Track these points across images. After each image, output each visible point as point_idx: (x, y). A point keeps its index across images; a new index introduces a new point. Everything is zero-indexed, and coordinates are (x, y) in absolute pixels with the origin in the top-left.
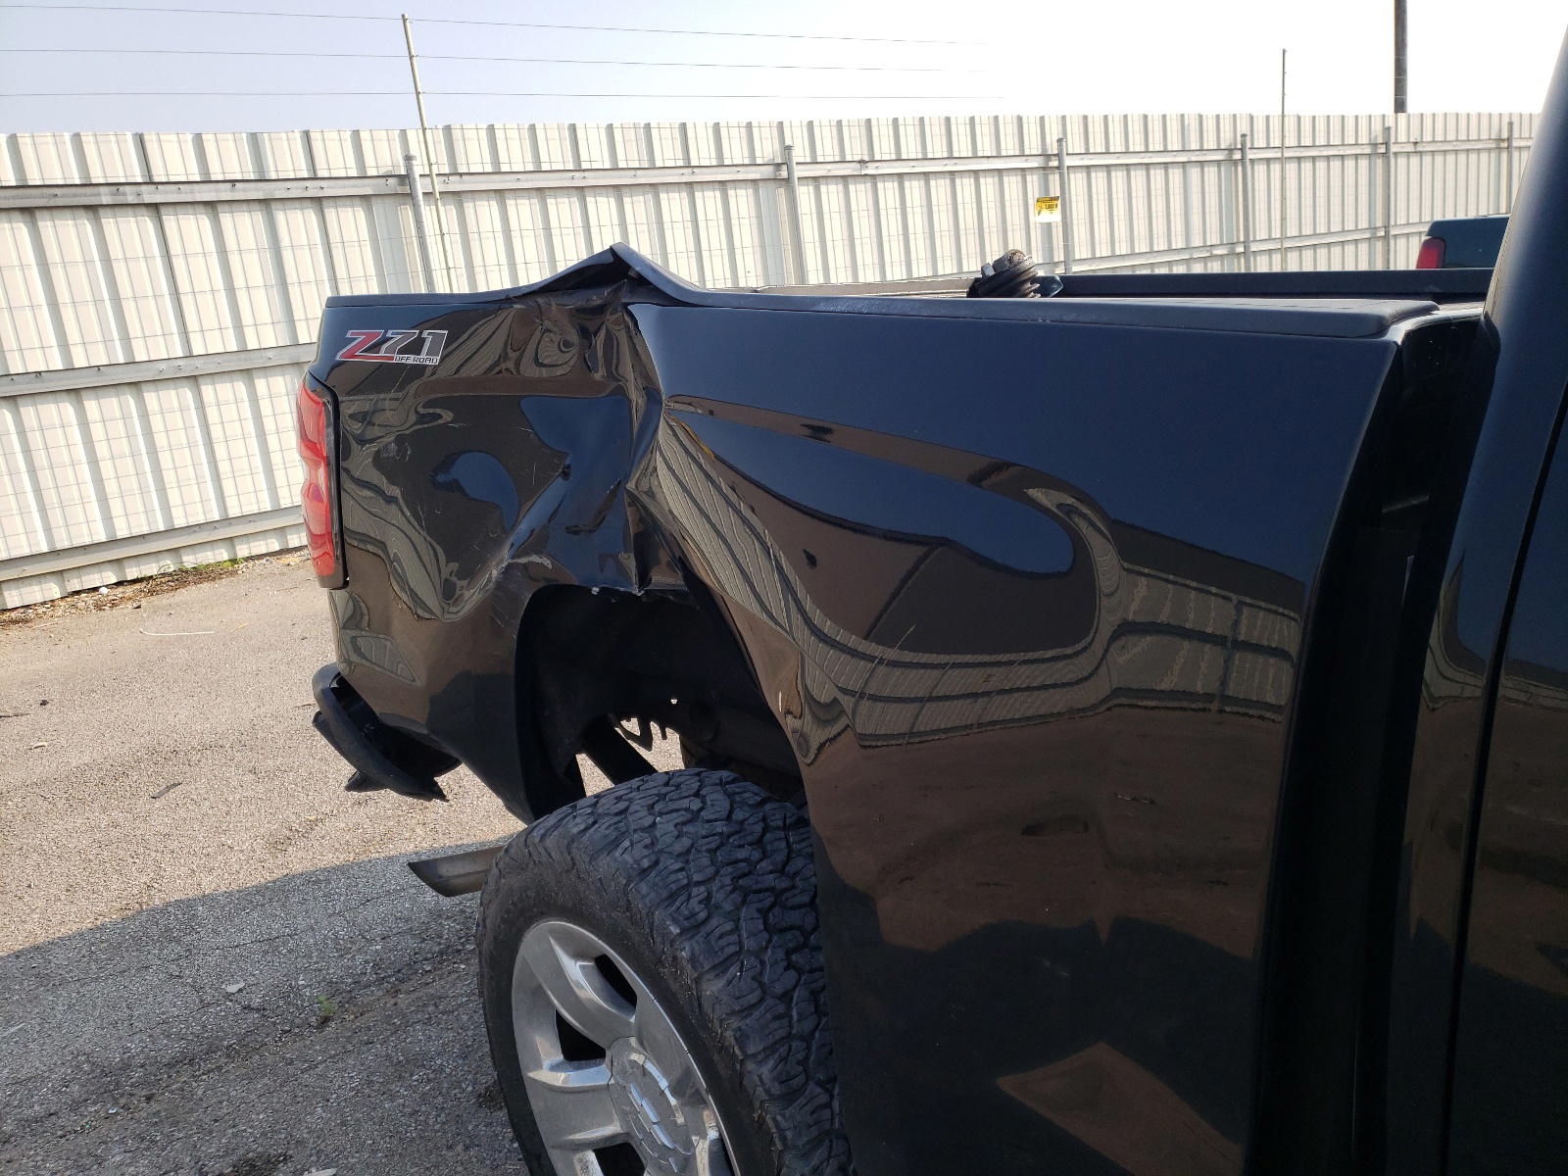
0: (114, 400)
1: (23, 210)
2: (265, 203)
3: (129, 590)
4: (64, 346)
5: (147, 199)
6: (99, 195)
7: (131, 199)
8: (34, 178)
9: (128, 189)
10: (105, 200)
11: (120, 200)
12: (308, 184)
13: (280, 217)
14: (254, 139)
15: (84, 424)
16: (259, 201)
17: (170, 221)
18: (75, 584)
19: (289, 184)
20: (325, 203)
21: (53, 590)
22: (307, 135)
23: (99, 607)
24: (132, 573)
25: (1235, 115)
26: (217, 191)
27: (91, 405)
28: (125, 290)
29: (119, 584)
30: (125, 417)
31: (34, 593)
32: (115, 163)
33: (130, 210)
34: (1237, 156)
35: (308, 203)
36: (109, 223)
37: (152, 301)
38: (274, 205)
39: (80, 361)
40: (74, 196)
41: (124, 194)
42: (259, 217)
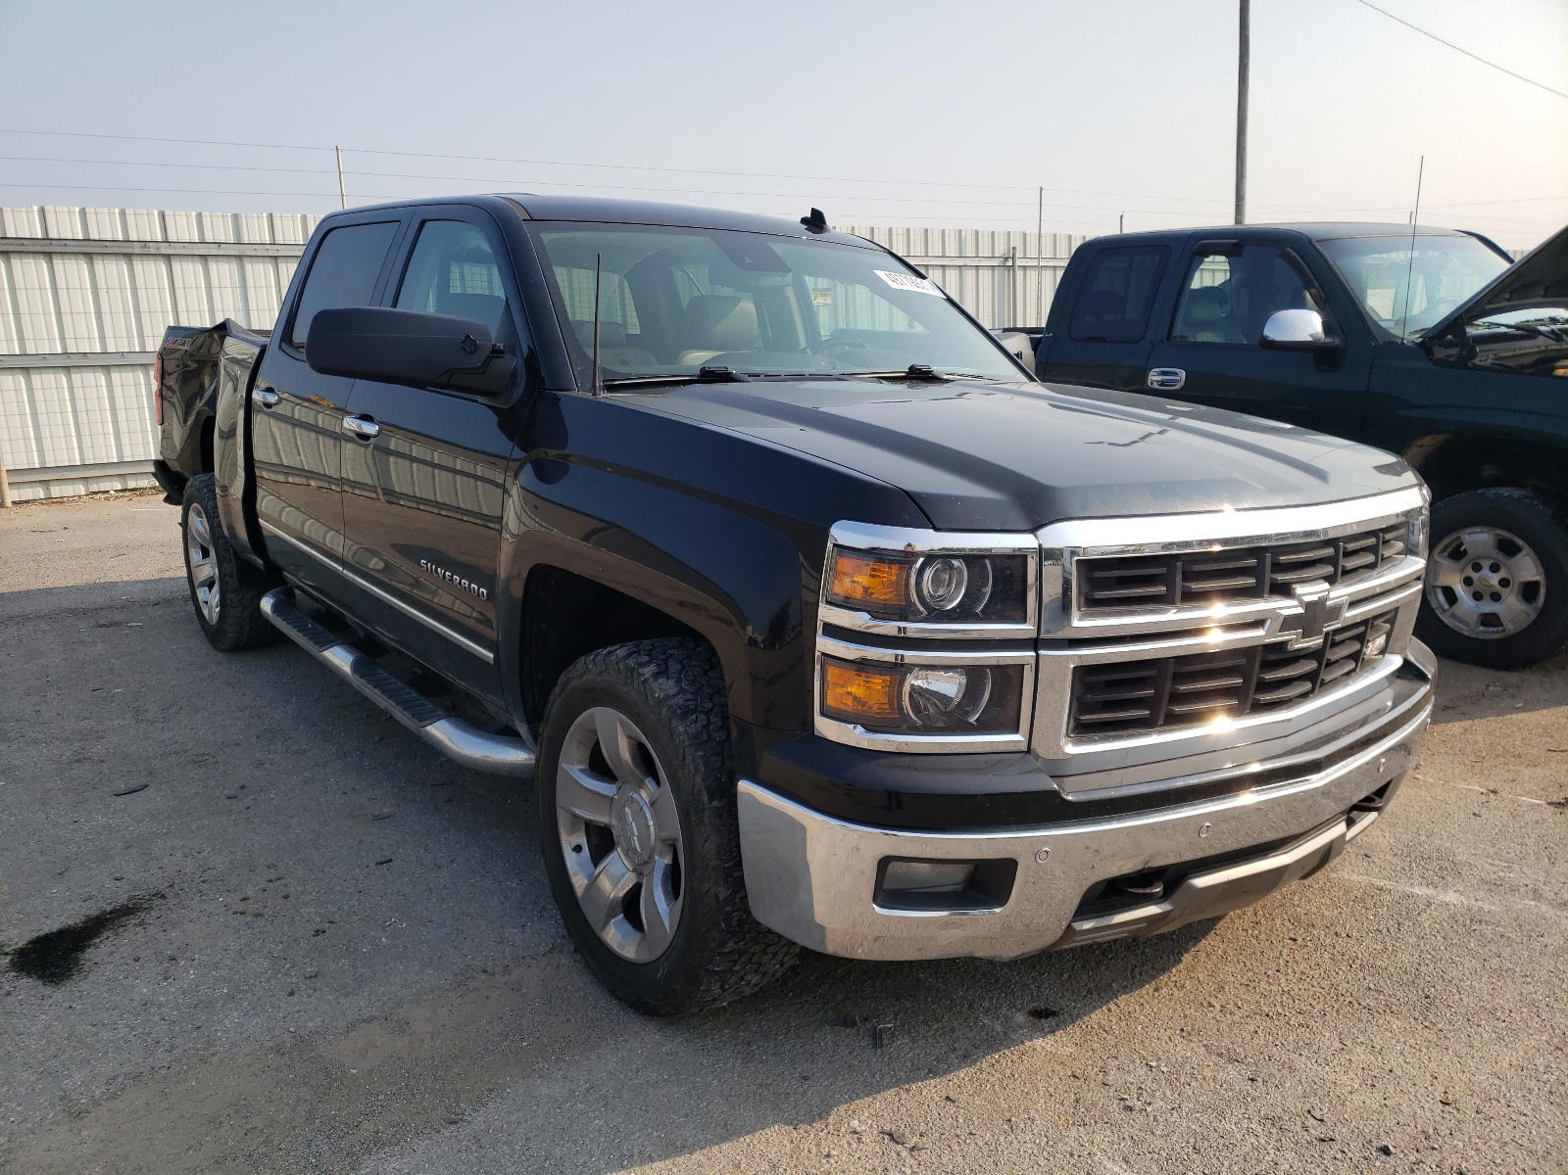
0: (131, 374)
1: (85, 254)
2: (239, 257)
3: (128, 494)
4: (102, 338)
5: (164, 251)
6: (133, 247)
7: (153, 251)
8: (94, 235)
9: (151, 244)
10: (137, 251)
11: (146, 251)
12: (269, 247)
13: (248, 267)
14: (236, 218)
15: (110, 386)
16: (235, 256)
17: (176, 265)
18: (94, 487)
19: (257, 247)
20: (279, 260)
21: (81, 489)
22: (271, 217)
23: (107, 499)
24: (131, 484)
25: (1009, 233)
26: (208, 249)
27: (116, 376)
28: (144, 307)
29: (121, 491)
30: (137, 385)
31: (69, 490)
32: (146, 229)
33: (152, 258)
34: (1010, 263)
35: (268, 259)
36: (138, 265)
37: (160, 315)
38: (244, 259)
39: (111, 349)
40: (118, 247)
41: (149, 248)
42: (235, 266)
